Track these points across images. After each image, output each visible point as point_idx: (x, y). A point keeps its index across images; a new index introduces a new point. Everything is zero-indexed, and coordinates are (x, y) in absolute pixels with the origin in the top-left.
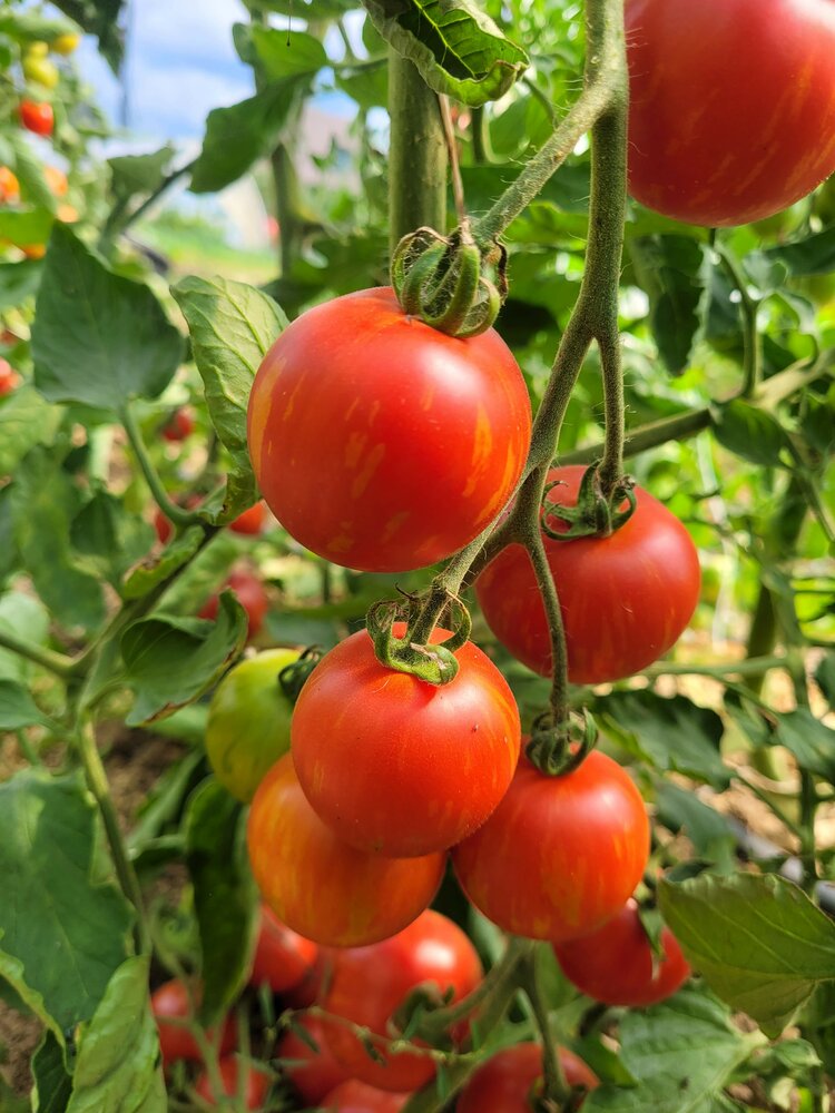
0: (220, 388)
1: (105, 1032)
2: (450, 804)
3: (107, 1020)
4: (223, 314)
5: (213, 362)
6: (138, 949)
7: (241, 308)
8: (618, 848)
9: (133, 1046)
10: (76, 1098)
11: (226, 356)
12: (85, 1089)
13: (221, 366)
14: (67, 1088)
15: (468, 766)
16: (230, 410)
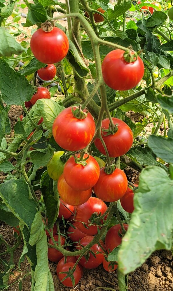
0: (46, 119)
1: (35, 224)
2: (88, 183)
3: (35, 222)
4: (45, 107)
5: (45, 116)
6: (39, 210)
7: (48, 105)
8: (120, 186)
9: (40, 226)
10: (31, 236)
11: (47, 114)
12: (32, 234)
13: (46, 116)
14: (29, 234)
15: (90, 178)
16: (48, 123)
